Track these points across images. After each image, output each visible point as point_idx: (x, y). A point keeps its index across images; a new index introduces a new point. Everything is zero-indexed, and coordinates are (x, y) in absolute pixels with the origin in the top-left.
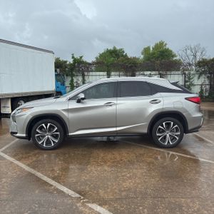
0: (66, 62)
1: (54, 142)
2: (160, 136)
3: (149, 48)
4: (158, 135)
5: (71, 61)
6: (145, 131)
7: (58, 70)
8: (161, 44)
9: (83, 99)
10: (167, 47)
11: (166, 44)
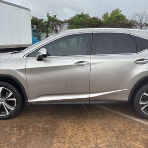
0: (42, 20)
1: (9, 110)
2: (143, 105)
3: (107, 14)
4: (141, 103)
5: (46, 19)
6: (126, 98)
7: (35, 27)
8: (117, 11)
9: (45, 56)
10: (121, 13)
11: (121, 11)
